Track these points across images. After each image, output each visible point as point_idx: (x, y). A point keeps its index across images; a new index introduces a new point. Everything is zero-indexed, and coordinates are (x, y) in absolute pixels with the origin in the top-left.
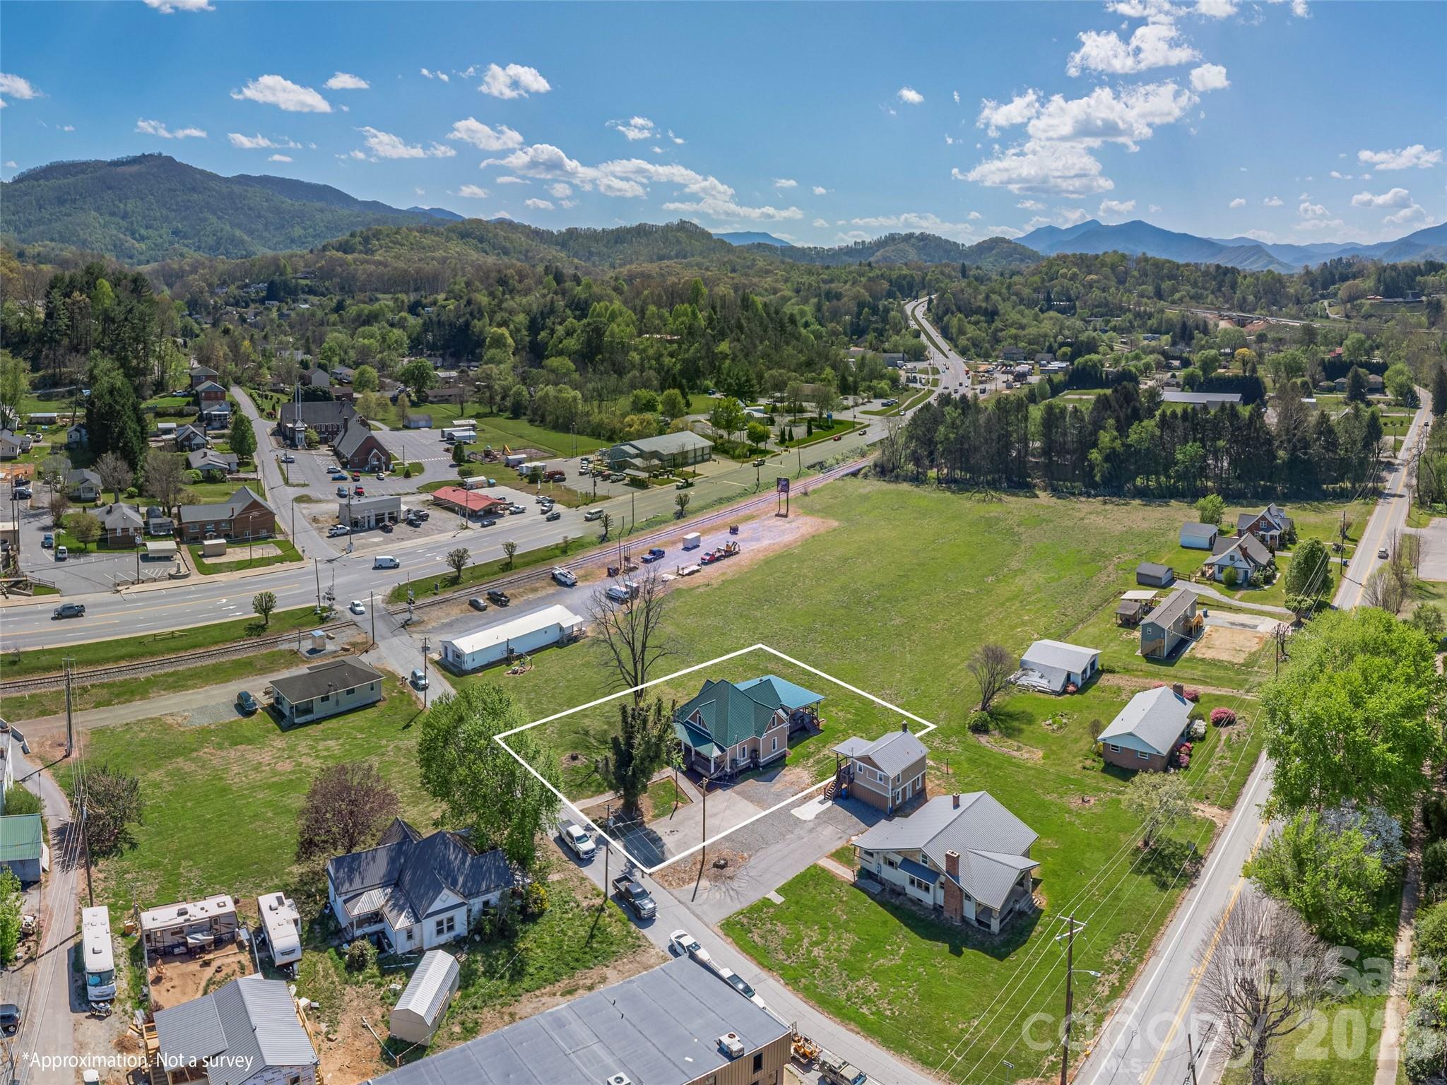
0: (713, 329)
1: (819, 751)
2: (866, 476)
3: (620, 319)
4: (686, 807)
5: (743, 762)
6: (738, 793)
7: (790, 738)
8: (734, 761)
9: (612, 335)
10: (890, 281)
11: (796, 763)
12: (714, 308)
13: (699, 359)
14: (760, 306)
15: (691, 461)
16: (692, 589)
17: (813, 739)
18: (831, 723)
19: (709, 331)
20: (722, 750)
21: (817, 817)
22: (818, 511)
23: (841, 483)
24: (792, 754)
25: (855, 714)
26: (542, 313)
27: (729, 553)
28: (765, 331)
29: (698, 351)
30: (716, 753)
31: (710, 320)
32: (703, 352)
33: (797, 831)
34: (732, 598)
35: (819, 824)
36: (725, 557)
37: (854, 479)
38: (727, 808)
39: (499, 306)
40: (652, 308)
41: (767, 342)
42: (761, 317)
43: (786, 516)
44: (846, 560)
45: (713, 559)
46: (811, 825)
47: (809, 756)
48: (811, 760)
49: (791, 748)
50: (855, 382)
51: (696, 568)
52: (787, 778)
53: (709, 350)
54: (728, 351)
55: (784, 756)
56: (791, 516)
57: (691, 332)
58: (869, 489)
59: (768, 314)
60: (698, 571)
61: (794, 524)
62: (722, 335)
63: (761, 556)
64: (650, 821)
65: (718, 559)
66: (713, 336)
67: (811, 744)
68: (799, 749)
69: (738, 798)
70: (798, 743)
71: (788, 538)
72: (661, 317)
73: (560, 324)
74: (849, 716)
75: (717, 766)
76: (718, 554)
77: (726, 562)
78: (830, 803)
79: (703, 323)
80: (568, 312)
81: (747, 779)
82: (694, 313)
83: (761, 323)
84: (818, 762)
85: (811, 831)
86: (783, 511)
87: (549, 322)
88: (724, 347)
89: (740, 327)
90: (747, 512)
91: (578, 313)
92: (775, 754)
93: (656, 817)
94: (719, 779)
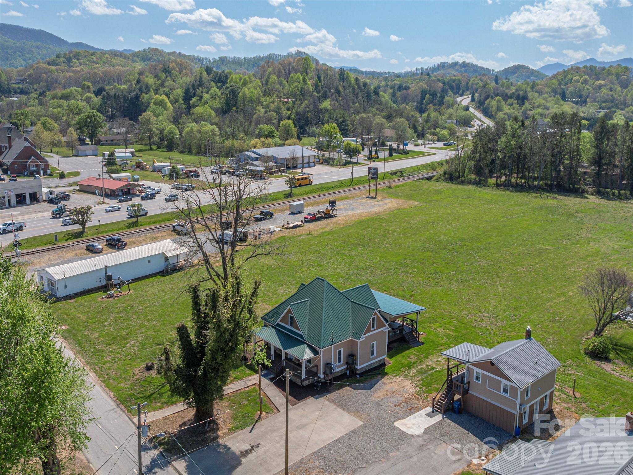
0: (318, 93)
1: (421, 362)
2: (437, 180)
3: (250, 85)
4: (271, 417)
5: (339, 368)
6: (332, 402)
7: (389, 349)
8: (328, 365)
9: (245, 95)
10: (444, 83)
11: (397, 372)
12: (319, 78)
13: (308, 112)
14: (353, 80)
15: (299, 166)
16: (294, 237)
17: (414, 350)
18: (431, 337)
19: (315, 93)
20: (316, 352)
21: (427, 431)
22: (401, 196)
23: (418, 183)
24: (391, 363)
25: (455, 331)
26: (193, 85)
27: (328, 216)
28: (357, 98)
29: (307, 107)
30: (308, 354)
31: (316, 86)
32: (311, 107)
33: (404, 448)
34: (330, 242)
35: (430, 441)
36: (324, 218)
37: (427, 182)
38: (318, 418)
39: (162, 85)
40: (274, 77)
41: (357, 104)
42: (353, 88)
43: (375, 198)
44: (428, 223)
45: (314, 219)
46: (420, 441)
47: (410, 366)
48: (413, 371)
49: (390, 357)
50: (423, 130)
51: (299, 223)
52: (387, 387)
53: (316, 107)
54: (329, 107)
55: (382, 365)
56: (379, 198)
57: (303, 93)
58: (440, 187)
59: (359, 86)
60: (300, 226)
61: (381, 203)
62: (325, 97)
63: (355, 219)
64: (226, 434)
65: (318, 219)
66: (319, 97)
67: (412, 354)
68: (399, 358)
69: (333, 407)
70: (397, 353)
71: (376, 210)
72: (280, 83)
73: (207, 93)
74: (448, 332)
75: (310, 373)
76: (318, 215)
77: (325, 221)
78: (439, 417)
79: (311, 88)
80: (213, 84)
81: (342, 386)
82: (304, 81)
83: (354, 92)
84: (421, 372)
85: (421, 448)
86: (373, 195)
87: (198, 92)
88: (326, 104)
89: (338, 93)
90: (343, 195)
91: (220, 84)
92: (374, 361)
93: (233, 430)
94: (311, 386)
